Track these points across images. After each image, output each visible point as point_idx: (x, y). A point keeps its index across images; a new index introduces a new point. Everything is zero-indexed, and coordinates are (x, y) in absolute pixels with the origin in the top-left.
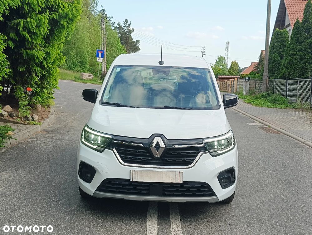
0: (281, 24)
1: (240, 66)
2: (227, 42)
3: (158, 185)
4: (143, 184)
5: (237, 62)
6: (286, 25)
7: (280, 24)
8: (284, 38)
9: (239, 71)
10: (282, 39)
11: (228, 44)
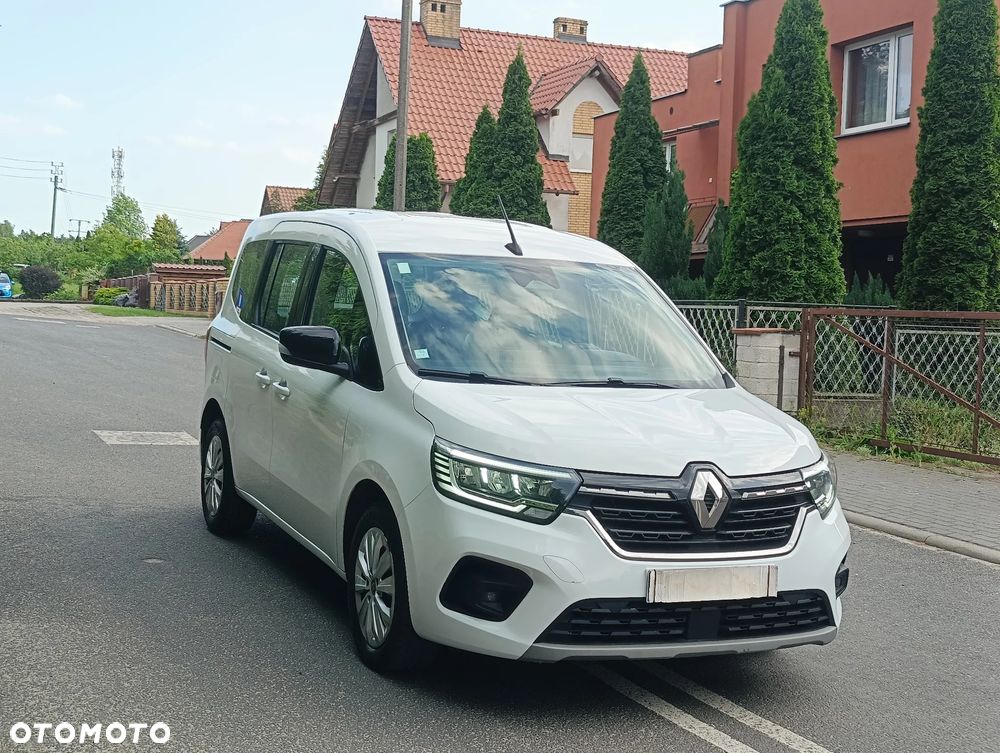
0: (359, 113)
1: (183, 233)
2: (116, 149)
3: (715, 608)
4: (678, 610)
5: (171, 217)
6: (378, 115)
7: (356, 111)
8: (422, 159)
9: (182, 246)
10: (418, 162)
11: (121, 157)
